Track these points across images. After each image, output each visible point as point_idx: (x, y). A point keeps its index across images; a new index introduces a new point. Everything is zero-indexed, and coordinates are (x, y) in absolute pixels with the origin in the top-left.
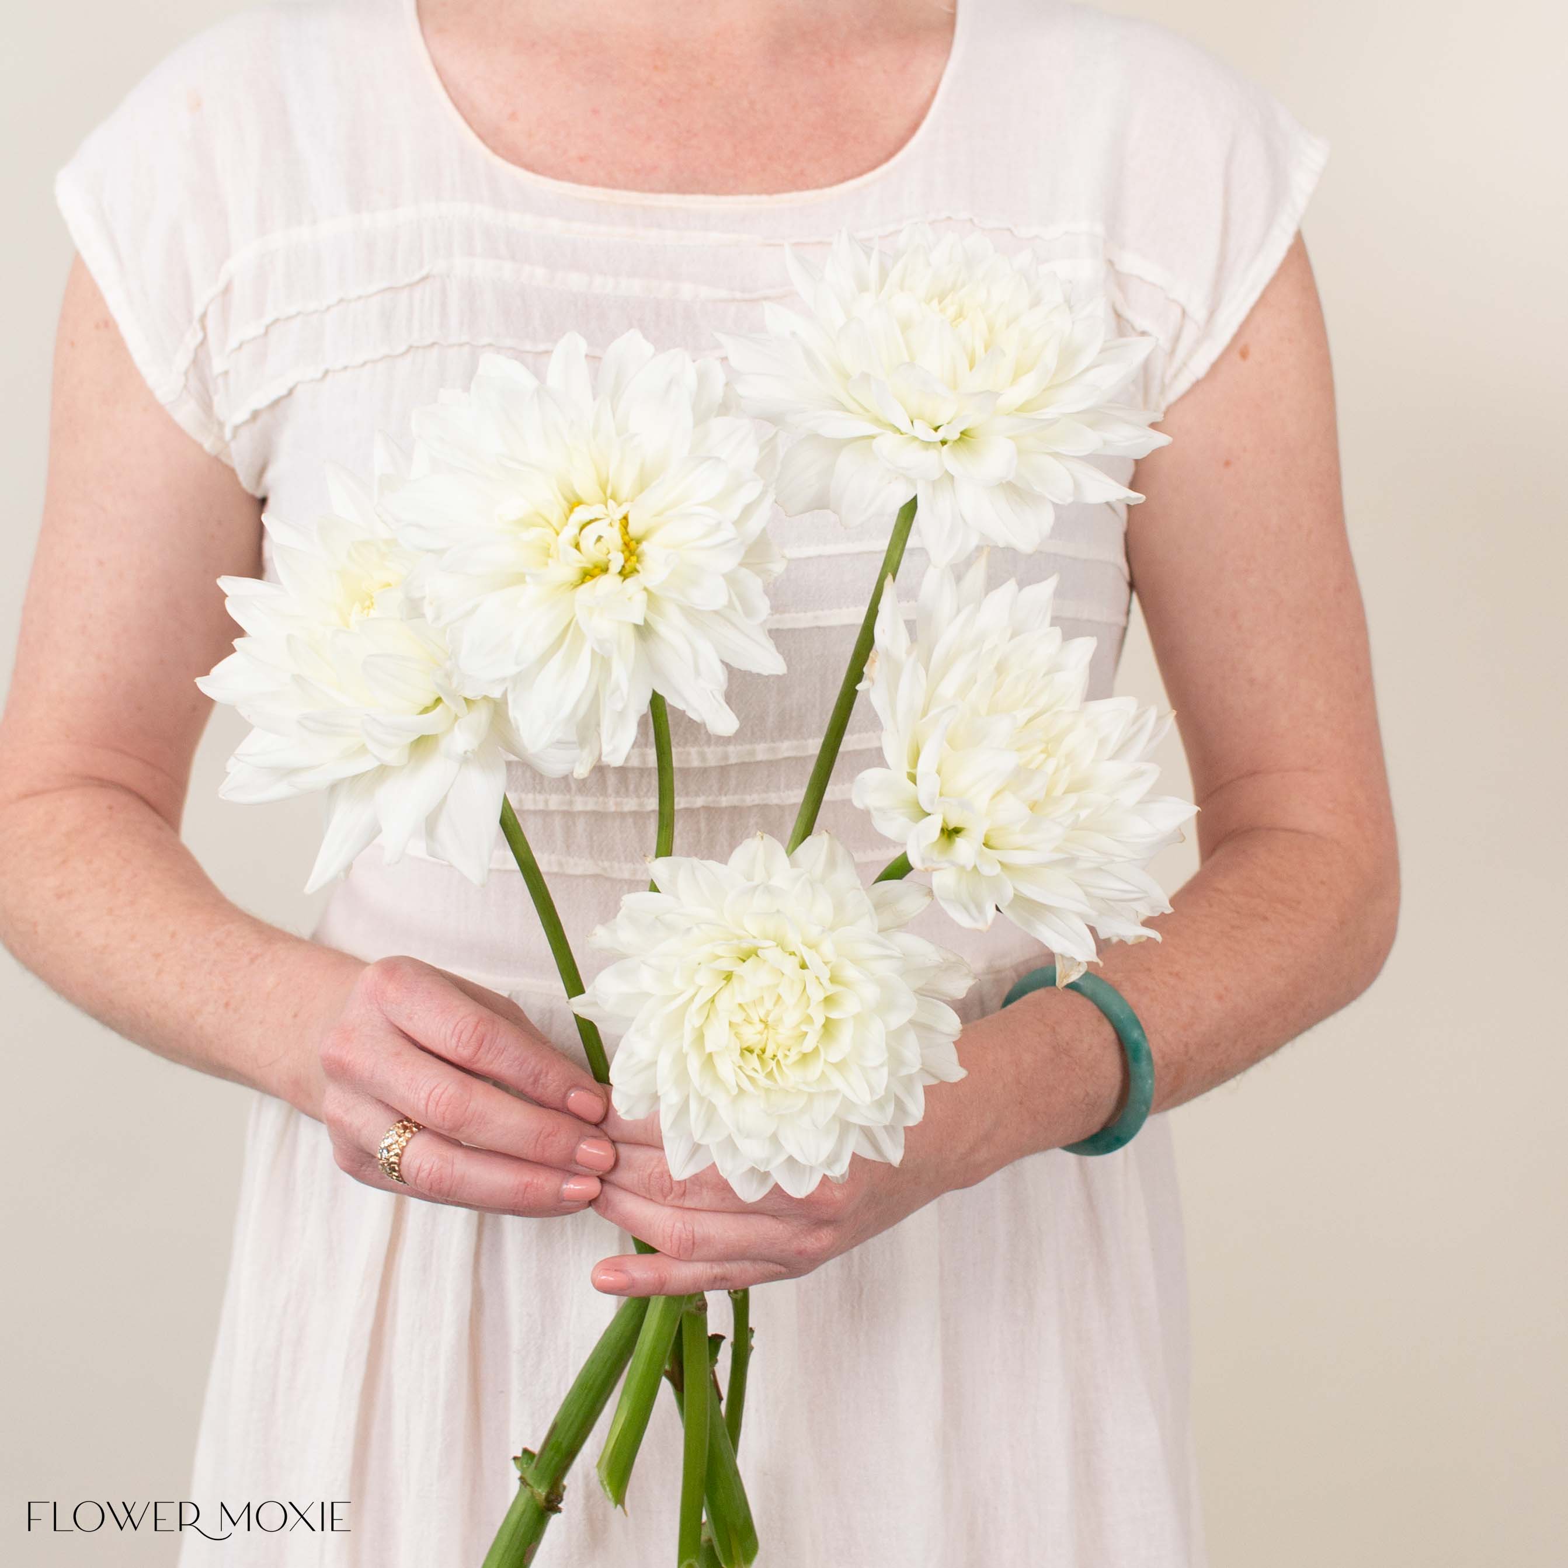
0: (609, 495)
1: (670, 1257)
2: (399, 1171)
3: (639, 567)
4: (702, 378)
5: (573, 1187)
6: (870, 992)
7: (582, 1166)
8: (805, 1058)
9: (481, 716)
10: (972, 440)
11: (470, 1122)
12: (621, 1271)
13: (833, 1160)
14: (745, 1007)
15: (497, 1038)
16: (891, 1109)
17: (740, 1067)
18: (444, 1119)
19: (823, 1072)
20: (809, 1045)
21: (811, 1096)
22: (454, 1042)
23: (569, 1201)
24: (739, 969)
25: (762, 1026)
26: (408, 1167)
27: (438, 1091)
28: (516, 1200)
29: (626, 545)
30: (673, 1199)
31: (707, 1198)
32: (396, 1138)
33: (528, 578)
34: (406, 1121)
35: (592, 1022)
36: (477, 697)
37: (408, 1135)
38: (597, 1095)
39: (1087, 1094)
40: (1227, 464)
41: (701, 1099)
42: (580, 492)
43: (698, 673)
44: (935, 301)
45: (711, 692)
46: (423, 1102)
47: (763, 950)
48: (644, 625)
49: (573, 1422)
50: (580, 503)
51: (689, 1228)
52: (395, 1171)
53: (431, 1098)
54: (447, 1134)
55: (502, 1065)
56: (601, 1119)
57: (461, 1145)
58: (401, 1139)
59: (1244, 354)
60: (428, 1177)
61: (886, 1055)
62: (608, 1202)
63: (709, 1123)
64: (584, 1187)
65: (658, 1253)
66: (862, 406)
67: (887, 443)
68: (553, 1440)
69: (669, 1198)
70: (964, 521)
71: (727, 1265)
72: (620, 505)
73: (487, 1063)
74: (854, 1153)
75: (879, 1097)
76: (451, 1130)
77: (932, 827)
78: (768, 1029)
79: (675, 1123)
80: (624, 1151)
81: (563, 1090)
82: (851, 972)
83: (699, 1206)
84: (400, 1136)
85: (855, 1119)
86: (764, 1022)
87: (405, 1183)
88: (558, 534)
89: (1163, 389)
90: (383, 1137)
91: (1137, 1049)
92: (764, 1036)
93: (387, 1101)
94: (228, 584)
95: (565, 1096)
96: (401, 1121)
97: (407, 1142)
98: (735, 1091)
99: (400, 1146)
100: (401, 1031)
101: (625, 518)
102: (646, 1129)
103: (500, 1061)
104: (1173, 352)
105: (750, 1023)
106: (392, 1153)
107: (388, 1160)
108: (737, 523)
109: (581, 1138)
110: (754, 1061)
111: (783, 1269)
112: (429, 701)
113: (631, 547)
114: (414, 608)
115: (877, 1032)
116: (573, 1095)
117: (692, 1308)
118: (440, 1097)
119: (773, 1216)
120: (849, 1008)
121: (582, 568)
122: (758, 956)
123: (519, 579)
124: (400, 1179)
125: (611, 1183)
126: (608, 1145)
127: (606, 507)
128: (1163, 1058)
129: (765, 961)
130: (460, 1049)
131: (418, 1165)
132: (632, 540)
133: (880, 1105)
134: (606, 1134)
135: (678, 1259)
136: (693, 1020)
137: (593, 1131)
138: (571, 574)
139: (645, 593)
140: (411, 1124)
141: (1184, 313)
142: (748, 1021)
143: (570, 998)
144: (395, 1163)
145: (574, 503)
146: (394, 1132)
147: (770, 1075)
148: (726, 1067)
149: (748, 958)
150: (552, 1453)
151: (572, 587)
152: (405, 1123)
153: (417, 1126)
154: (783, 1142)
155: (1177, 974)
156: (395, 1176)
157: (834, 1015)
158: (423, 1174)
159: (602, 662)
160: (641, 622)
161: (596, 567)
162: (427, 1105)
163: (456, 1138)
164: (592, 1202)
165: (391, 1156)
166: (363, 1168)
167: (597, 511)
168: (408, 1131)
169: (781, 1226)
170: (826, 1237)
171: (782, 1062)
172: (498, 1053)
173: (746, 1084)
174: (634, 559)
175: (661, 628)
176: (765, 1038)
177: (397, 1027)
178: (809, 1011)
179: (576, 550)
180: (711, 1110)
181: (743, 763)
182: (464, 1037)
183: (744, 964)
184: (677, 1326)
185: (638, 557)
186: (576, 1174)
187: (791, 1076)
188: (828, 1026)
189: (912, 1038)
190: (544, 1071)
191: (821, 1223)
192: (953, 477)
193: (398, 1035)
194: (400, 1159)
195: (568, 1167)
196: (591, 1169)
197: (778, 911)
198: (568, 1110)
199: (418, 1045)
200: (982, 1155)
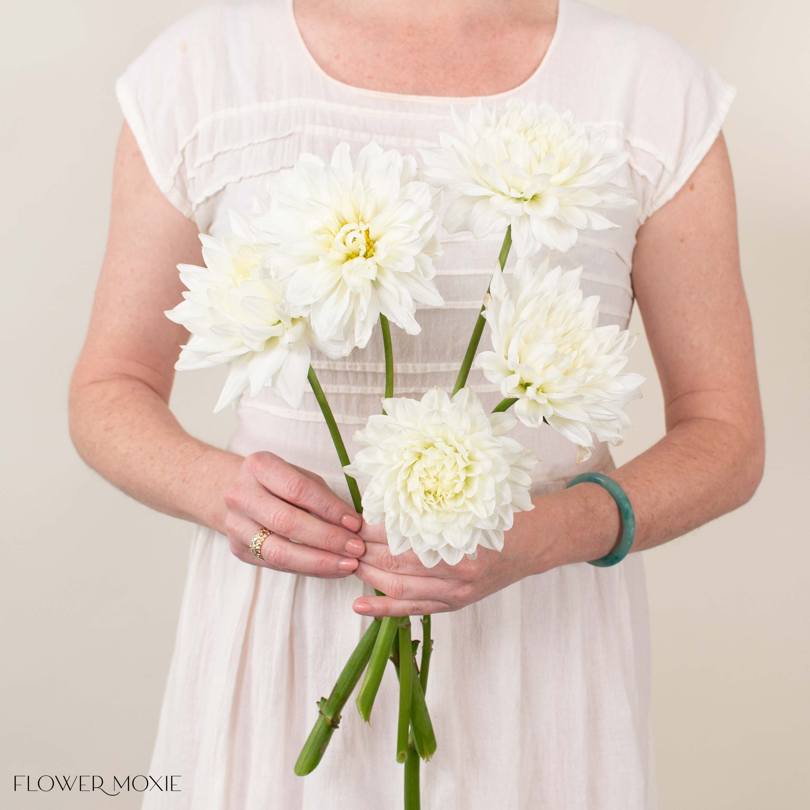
0: (360, 219)
1: (391, 597)
2: (260, 553)
3: (374, 254)
4: (406, 164)
5: (345, 563)
6: (487, 464)
7: (349, 553)
8: (456, 496)
9: (299, 327)
10: (538, 199)
11: (294, 530)
12: (367, 603)
13: (468, 546)
14: (427, 470)
15: (309, 489)
16: (497, 522)
17: (425, 500)
18: (281, 527)
19: (464, 503)
20: (457, 489)
21: (459, 514)
22: (288, 491)
23: (342, 570)
24: (424, 452)
25: (436, 480)
26: (265, 551)
27: (279, 514)
28: (316, 569)
29: (368, 243)
30: (393, 568)
31: (409, 569)
32: (259, 537)
33: (320, 257)
34: (265, 529)
35: (354, 479)
36: (296, 317)
37: (265, 536)
38: (357, 518)
39: (602, 533)
40: (682, 241)
41: (406, 515)
42: (346, 218)
43: (401, 303)
44: (522, 133)
45: (407, 312)
46: (272, 519)
47: (436, 443)
48: (376, 281)
49: (345, 683)
50: (346, 223)
51: (401, 583)
52: (258, 553)
53: (276, 517)
54: (283, 535)
55: (310, 502)
56: (358, 530)
57: (291, 541)
58: (262, 538)
59: (692, 188)
60: (274, 556)
61: (494, 494)
62: (362, 571)
63: (408, 528)
64: (350, 564)
65: (385, 596)
66: (485, 182)
67: (497, 199)
68: (336, 692)
69: (391, 568)
70: (534, 238)
71: (419, 602)
72: (365, 224)
73: (302, 502)
74: (478, 544)
75: (491, 515)
76: (285, 533)
77: (515, 380)
78: (438, 482)
79: (392, 527)
80: (369, 545)
81: (340, 515)
82: (478, 455)
83: (405, 573)
84: (261, 537)
85: (479, 526)
86: (436, 478)
87: (263, 559)
88: (335, 237)
89: (652, 203)
90: (253, 537)
91: (627, 513)
92: (436, 485)
93: (256, 520)
94: (181, 267)
95: (341, 518)
96: (262, 529)
97: (264, 539)
98: (421, 511)
99: (261, 541)
100: (264, 486)
101: (368, 231)
102: (380, 535)
103: (310, 500)
104: (657, 186)
105: (430, 478)
106: (257, 545)
107: (255, 548)
108: (421, 232)
109: (348, 538)
110: (431, 497)
111: (447, 606)
112: (276, 321)
113: (370, 244)
114: (266, 273)
115: (490, 484)
116: (345, 518)
117: (403, 625)
118: (280, 517)
119: (442, 579)
120: (478, 470)
121: (346, 254)
122: (434, 447)
123: (316, 259)
124: (261, 557)
125: (363, 562)
126: (362, 543)
127: (359, 225)
128: (641, 520)
129: (438, 448)
130: (291, 494)
131: (269, 550)
132: (371, 241)
133: (491, 519)
134: (361, 538)
135: (395, 598)
136: (402, 476)
137: (354, 535)
138: (341, 256)
139: (376, 265)
140: (267, 531)
141: (664, 167)
142: (428, 477)
143: (343, 466)
144: (258, 549)
145: (344, 223)
146: (258, 534)
147: (439, 504)
148: (418, 499)
149: (429, 448)
150: (335, 698)
151: (342, 263)
152: (264, 530)
153: (270, 531)
154: (444, 537)
155: (650, 481)
156: (258, 555)
157: (470, 475)
158: (272, 555)
159: (355, 297)
160: (374, 279)
161: (353, 254)
162: (274, 520)
163: (287, 537)
164: (354, 571)
165: (257, 546)
166: (244, 554)
167: (353, 226)
168: (265, 534)
169: (446, 584)
170: (468, 589)
171: (445, 497)
172: (309, 496)
173: (427, 508)
174: (372, 250)
175: (384, 282)
176: (437, 486)
177: (262, 484)
178: (458, 473)
179: (344, 245)
180: (410, 521)
181: (434, 372)
182: (293, 488)
183: (427, 450)
184: (396, 633)
185: (374, 250)
186: (347, 557)
187: (449, 505)
188: (467, 480)
189: (508, 487)
190: (331, 506)
191: (465, 582)
192: (529, 216)
193: (262, 488)
194: (261, 548)
195: (341, 554)
196: (353, 554)
197: (444, 423)
198: (343, 525)
199: (272, 493)
200: (548, 557)
